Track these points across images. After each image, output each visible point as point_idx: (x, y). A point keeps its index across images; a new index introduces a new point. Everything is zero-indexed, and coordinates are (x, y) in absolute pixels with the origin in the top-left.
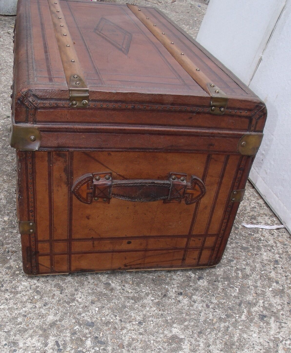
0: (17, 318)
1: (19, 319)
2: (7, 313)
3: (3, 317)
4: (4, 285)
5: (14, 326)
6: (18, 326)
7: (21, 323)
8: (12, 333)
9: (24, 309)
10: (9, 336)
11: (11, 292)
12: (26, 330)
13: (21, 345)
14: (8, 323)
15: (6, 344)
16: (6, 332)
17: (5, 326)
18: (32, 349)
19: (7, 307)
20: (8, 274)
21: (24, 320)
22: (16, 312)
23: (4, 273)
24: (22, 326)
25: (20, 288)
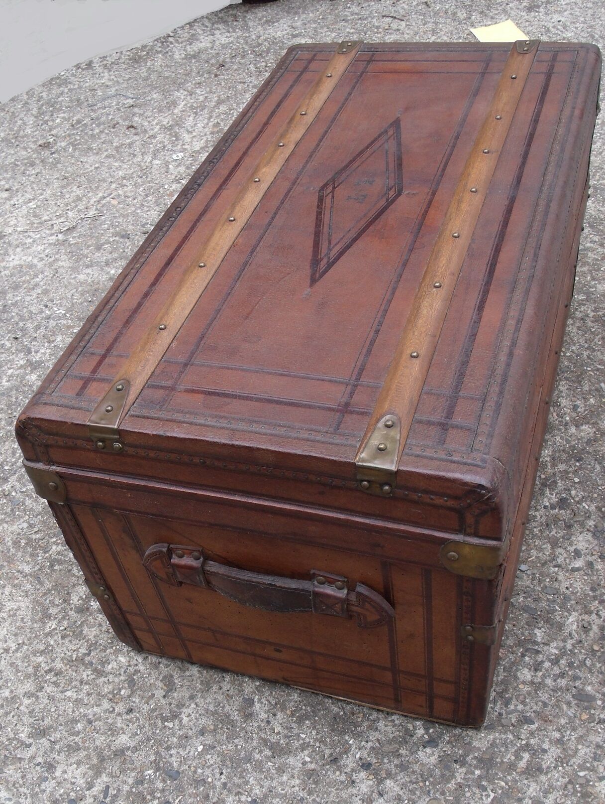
0: (77, 722)
1: (79, 725)
2: (69, 708)
3: (61, 713)
4: (92, 654)
5: (66, 734)
6: (72, 738)
7: (78, 733)
8: (57, 747)
9: (95, 709)
10: (52, 749)
11: (95, 670)
12: (79, 749)
13: (58, 773)
14: (61, 725)
15: (39, 764)
16: (51, 741)
17: (55, 730)
18: (69, 786)
19: (75, 697)
20: (109, 633)
21: (85, 730)
22: (82, 710)
23: (103, 629)
24: (77, 739)
25: (110, 667)
